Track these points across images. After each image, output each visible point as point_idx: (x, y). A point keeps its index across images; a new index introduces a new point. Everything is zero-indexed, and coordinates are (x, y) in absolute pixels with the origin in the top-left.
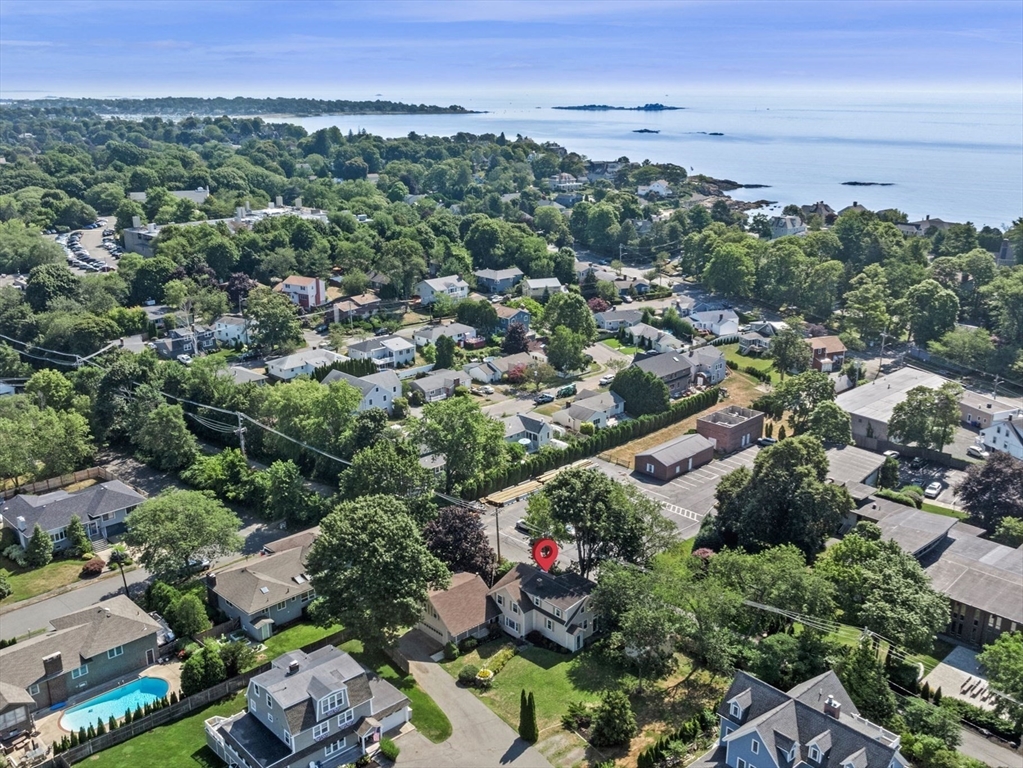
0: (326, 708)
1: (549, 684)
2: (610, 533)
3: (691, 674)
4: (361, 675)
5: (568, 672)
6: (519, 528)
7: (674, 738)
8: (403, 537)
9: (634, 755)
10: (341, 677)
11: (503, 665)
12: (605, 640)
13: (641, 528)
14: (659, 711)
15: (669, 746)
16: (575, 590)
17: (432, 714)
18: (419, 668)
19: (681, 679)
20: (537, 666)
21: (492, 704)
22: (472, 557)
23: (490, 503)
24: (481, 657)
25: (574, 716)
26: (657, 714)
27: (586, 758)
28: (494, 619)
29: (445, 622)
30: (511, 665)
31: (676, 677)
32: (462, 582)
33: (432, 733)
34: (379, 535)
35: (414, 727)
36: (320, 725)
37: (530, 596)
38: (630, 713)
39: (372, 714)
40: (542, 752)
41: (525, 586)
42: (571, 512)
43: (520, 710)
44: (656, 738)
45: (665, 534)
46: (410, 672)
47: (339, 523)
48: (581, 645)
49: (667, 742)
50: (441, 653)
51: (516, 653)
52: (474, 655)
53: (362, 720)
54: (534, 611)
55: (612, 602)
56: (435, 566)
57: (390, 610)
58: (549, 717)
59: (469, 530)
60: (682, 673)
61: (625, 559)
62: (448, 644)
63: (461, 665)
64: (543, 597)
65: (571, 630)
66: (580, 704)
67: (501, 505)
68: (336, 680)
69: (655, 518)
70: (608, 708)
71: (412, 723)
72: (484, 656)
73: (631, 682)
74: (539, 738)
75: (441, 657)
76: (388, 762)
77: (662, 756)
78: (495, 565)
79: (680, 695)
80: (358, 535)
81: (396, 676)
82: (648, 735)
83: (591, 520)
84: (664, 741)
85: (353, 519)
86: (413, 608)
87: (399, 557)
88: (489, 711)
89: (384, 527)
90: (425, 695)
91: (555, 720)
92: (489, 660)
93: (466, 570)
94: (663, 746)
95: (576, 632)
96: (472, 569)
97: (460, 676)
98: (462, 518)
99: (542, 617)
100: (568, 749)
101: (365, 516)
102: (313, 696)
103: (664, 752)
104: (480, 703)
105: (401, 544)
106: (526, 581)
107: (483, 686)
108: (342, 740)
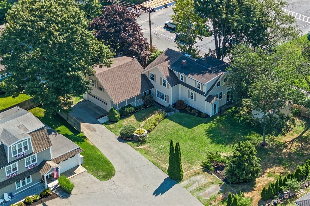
0: (15, 153)
1: (191, 139)
2: (242, 24)
3: (303, 133)
4: (42, 129)
5: (206, 131)
6: (167, 27)
7: (291, 177)
8: (74, 23)
9: (259, 190)
10: (26, 129)
11: (155, 126)
12: (236, 108)
13: (266, 20)
14: (278, 159)
15: (287, 183)
16: (213, 69)
17: (99, 160)
18: (88, 128)
19: (296, 135)
20: (182, 127)
21: (146, 153)
22: (130, 45)
23: (144, 8)
24: (138, 121)
25: (211, 162)
26: (277, 161)
27: (221, 192)
28: (147, 91)
29: (109, 93)
30: (161, 125)
31: (292, 135)
32: (121, 63)
33: (100, 174)
34: (54, 22)
35: (85, 170)
36: (11, 165)
37: (177, 73)
38: (256, 158)
39: (52, 158)
40: (186, 187)
41: (172, 66)
42: (211, 7)
43: (168, 157)
44: (275, 178)
45: (285, 26)
46: (82, 131)
47: (21, 13)
48: (217, 111)
49: (285, 180)
50: (106, 117)
51: (165, 117)
52: (132, 118)
53: (44, 162)
54: (180, 85)
55: (243, 77)
56: (100, 48)
57: (64, 81)
58: (192, 163)
59: (127, 23)
60: (296, 132)
61: (252, 45)
62: (111, 110)
63: (122, 126)
64: (187, 74)
65: (209, 99)
66: (216, 153)
67: (153, 11)
68: (22, 132)
69: (278, 14)
70: (239, 154)
71: (84, 167)
72: (139, 120)
73: (256, 138)
74: (184, 178)
75: (106, 121)
76: (65, 194)
77: (281, 190)
78: (148, 52)
79: (295, 147)
80: (37, 22)
81: (70, 133)
82: (270, 175)
83: (227, 14)
84: (283, 178)
85: (32, 10)
86: (83, 80)
87: (71, 39)
88: (144, 158)
89: (58, 15)
90: (93, 147)
91: (196, 165)
92: (144, 122)
93: (125, 55)
94: (282, 183)
95: (213, 101)
96: (130, 54)
97: (121, 133)
98: (121, 14)
99: (186, 89)
100: (207, 186)
101: (42, 7)
102: (4, 143)
103: (282, 187)
104: (137, 153)
105: (72, 29)
106: (173, 62)
107: (139, 141)
108: (28, 177)
